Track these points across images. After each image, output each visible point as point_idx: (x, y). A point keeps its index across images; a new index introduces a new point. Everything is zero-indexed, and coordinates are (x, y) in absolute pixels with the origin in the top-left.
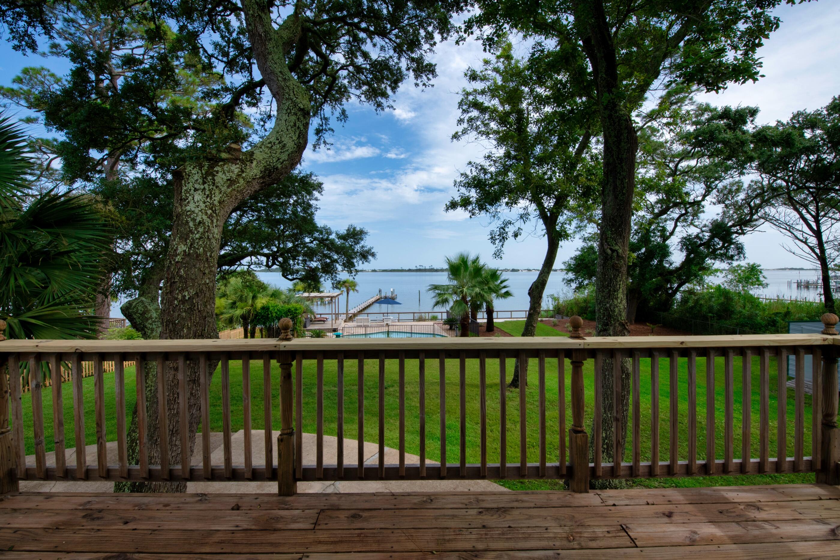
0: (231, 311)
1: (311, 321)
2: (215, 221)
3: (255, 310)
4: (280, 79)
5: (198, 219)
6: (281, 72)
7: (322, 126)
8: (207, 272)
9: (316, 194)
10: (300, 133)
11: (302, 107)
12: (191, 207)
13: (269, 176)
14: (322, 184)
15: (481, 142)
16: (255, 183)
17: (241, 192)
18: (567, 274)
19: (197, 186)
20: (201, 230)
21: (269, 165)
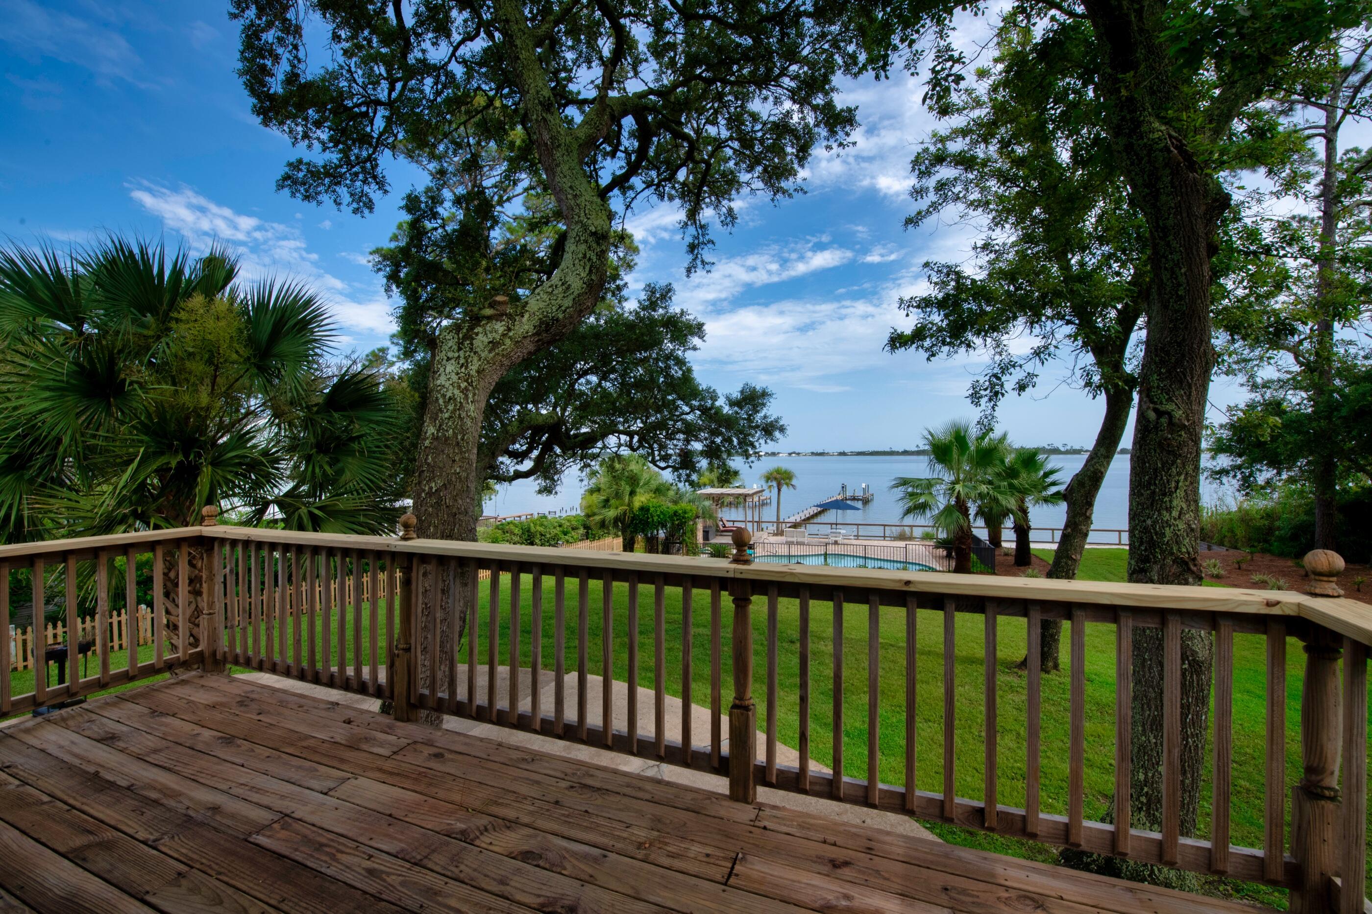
0: (604, 511)
1: (717, 531)
2: (470, 396)
3: (631, 509)
4: (570, 196)
5: (449, 394)
6: (571, 187)
7: (697, 238)
8: (457, 458)
9: (696, 341)
10: (591, 267)
11: (594, 230)
12: (442, 380)
13: (547, 331)
14: (703, 324)
15: (972, 222)
16: (526, 342)
17: (508, 356)
18: (1213, 458)
19: (450, 354)
20: (451, 407)
21: (547, 316)
